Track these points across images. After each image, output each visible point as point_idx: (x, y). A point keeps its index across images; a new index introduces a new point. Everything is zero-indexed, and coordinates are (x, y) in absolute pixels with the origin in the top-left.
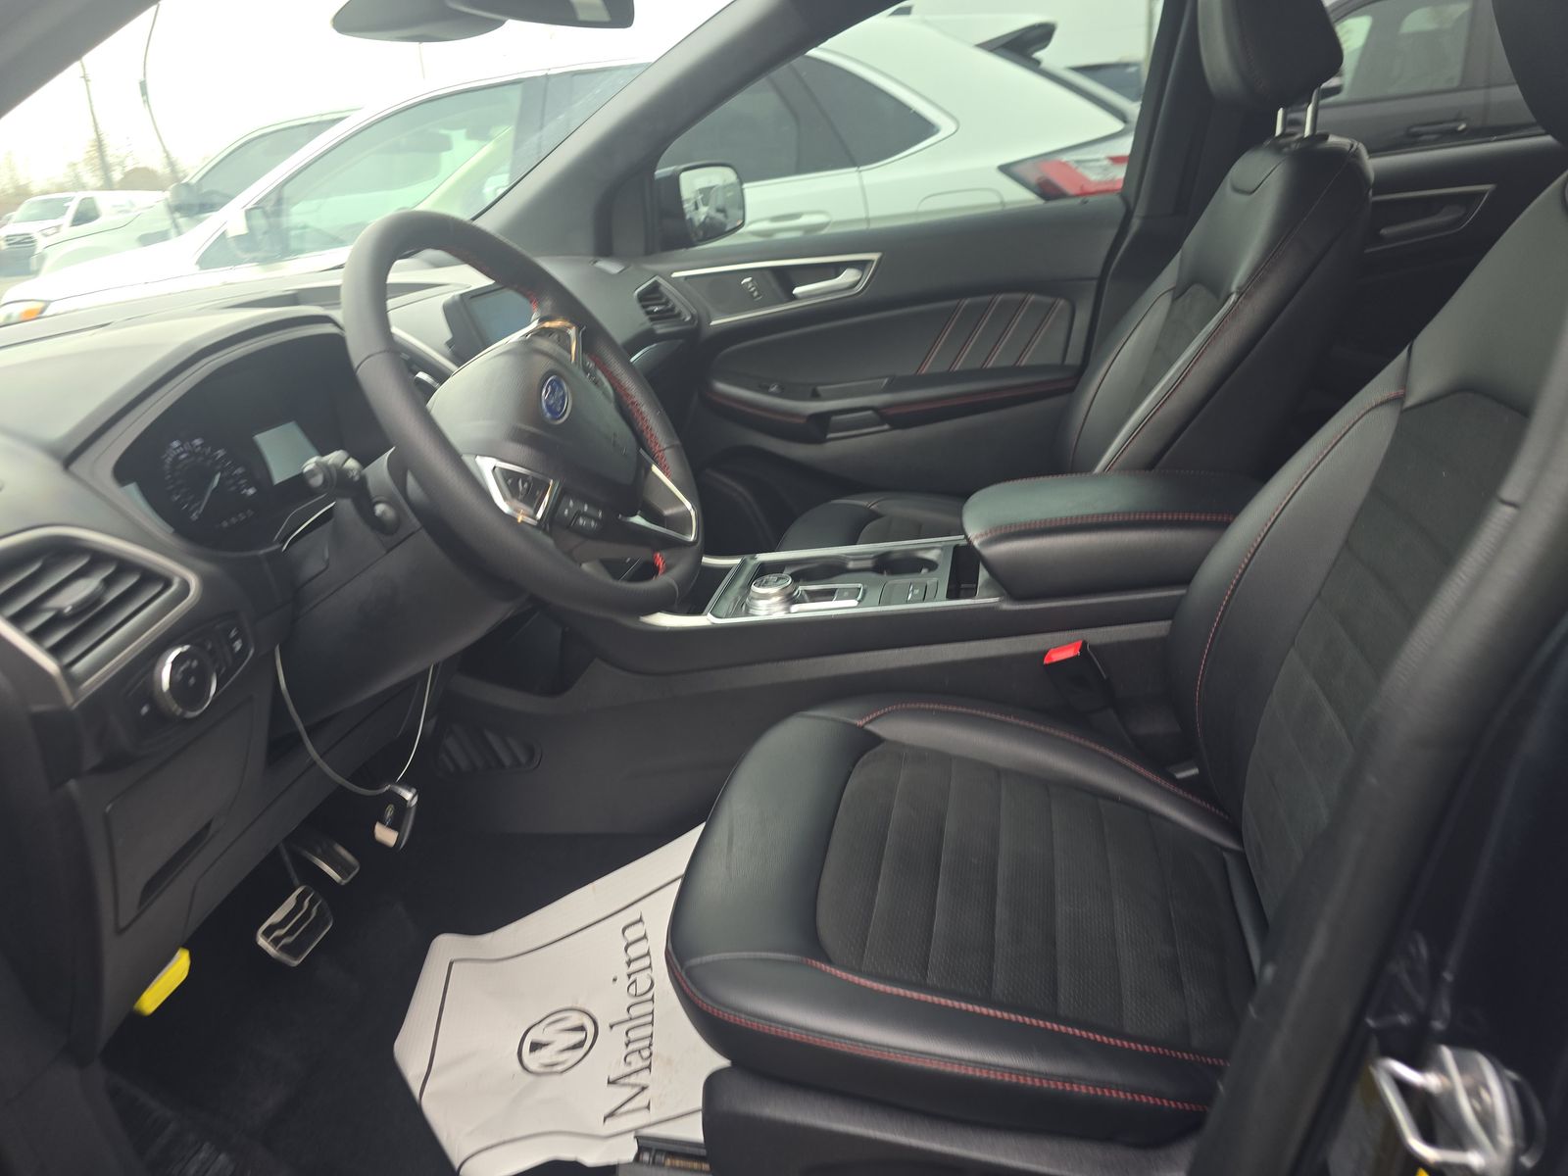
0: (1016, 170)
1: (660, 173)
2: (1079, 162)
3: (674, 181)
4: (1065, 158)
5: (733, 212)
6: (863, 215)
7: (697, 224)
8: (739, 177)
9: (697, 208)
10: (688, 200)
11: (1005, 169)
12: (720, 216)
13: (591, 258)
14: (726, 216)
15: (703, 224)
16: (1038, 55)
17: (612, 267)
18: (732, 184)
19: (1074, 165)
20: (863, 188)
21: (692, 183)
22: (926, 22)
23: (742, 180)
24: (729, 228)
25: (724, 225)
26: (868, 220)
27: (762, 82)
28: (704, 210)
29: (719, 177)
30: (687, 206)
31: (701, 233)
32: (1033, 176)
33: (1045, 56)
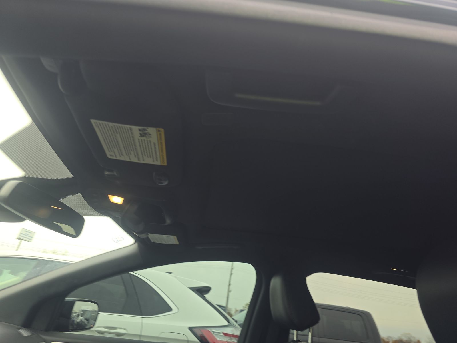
0: (194, 330)
1: (68, 299)
2: (214, 332)
3: (72, 304)
4: (210, 330)
5: (92, 321)
6: (139, 334)
7: (75, 322)
8: (99, 310)
9: (78, 317)
10: (75, 313)
11: (191, 329)
12: (86, 322)
13: (18, 327)
14: (88, 322)
15: (78, 323)
16: (205, 295)
17: (25, 333)
18: (95, 311)
19: (212, 333)
20: (142, 324)
21: (79, 307)
22: (176, 277)
23: (100, 310)
24: (87, 327)
25: (86, 325)
26: (140, 336)
27: (118, 278)
28: (81, 318)
29: (92, 307)
30: (74, 315)
31: (75, 326)
32: (199, 333)
33: (207, 296)
